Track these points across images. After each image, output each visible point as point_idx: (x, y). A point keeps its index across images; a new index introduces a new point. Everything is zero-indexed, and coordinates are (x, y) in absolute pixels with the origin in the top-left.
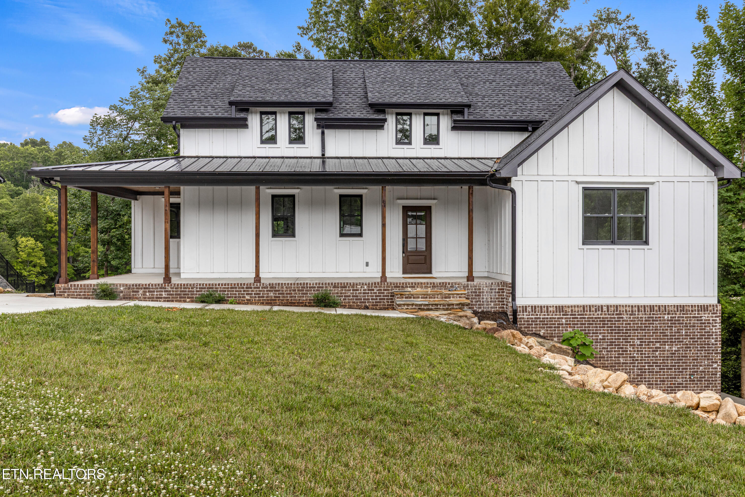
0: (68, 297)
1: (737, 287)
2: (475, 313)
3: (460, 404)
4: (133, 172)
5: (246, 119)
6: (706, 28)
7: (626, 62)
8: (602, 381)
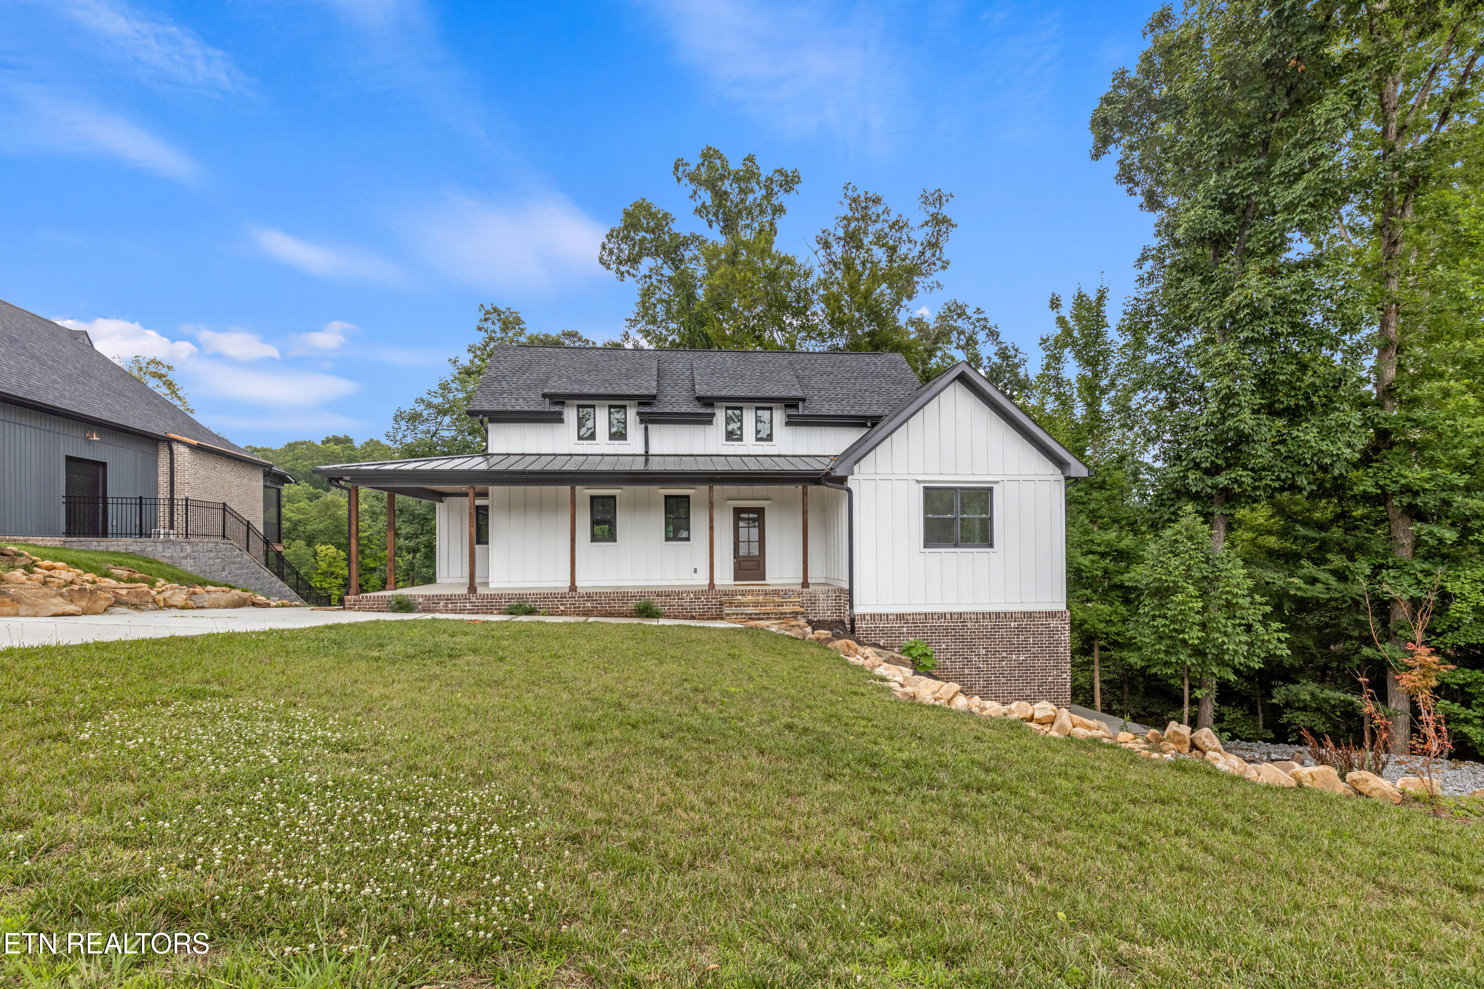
0: (359, 609)
1: (1088, 592)
2: (810, 622)
3: (773, 719)
4: (432, 470)
5: (561, 413)
6: (1058, 318)
7: (976, 355)
8: (934, 693)
